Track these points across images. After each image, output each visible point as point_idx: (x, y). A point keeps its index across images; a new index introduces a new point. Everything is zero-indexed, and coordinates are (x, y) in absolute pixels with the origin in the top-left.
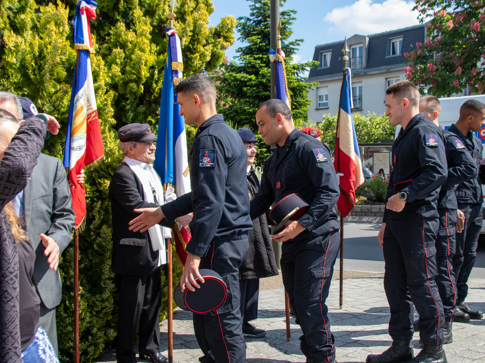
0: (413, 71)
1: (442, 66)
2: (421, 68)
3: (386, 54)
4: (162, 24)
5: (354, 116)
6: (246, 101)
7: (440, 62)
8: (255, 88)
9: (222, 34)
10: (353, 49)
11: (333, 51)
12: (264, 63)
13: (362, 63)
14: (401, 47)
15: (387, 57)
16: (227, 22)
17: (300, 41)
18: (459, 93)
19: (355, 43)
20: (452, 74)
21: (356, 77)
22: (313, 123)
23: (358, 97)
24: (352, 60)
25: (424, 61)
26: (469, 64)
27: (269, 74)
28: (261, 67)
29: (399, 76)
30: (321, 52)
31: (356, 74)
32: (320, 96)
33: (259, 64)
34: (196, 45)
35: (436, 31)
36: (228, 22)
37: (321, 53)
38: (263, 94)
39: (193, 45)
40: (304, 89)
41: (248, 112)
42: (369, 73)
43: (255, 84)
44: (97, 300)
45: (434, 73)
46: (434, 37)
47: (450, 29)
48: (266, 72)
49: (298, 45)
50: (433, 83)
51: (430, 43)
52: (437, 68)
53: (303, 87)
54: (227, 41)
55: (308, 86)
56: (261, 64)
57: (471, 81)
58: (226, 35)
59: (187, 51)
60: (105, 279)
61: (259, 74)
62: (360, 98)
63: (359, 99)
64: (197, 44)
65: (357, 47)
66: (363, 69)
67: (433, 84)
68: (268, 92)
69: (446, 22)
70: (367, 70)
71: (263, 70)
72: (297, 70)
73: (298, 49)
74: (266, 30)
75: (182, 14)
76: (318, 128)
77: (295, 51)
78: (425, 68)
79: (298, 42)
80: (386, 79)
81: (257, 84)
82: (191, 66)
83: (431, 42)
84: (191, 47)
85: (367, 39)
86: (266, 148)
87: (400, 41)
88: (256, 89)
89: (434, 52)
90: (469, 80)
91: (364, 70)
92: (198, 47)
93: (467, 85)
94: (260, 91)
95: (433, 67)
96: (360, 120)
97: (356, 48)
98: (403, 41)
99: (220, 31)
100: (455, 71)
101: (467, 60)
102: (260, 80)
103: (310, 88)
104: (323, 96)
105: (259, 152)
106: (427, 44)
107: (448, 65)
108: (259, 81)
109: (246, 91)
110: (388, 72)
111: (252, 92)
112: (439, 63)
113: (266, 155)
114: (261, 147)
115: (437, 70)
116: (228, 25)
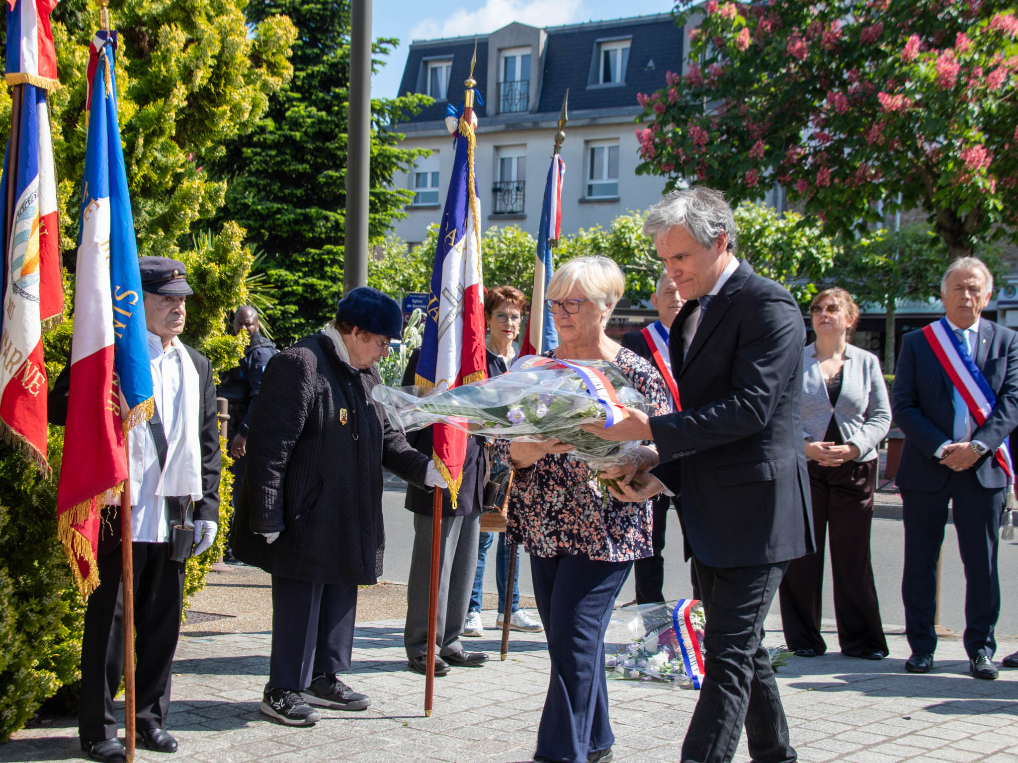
0: (657, 140)
1: (722, 135)
2: (675, 134)
3: (590, 80)
4: (136, 26)
5: (506, 233)
6: (250, 182)
7: (717, 124)
8: (273, 153)
9: (264, 57)
10: (506, 59)
11: (455, 61)
12: (297, 92)
13: (528, 97)
14: (626, 64)
15: (591, 87)
16: (276, 33)
17: (389, 42)
18: (758, 200)
19: (513, 44)
20: (745, 154)
21: (510, 132)
22: (400, 243)
23: (516, 185)
24: (502, 86)
25: (683, 117)
26: (785, 134)
27: (309, 121)
28: (290, 100)
29: (618, 139)
30: (425, 59)
31: (513, 125)
32: (418, 175)
33: (286, 91)
34: (222, 87)
35: (710, 47)
36: (281, 32)
37: (426, 63)
38: (292, 168)
39: (217, 86)
40: (394, 164)
41: (253, 211)
42: (544, 125)
43: (273, 140)
44: (32, 610)
45: (704, 150)
46: (706, 64)
47: (743, 49)
48: (303, 113)
49: (384, 51)
50: (701, 172)
51: (698, 77)
52: (710, 138)
53: (394, 160)
54: (274, 74)
55: (406, 156)
56: (289, 93)
57: (784, 176)
58: (272, 60)
59: (203, 98)
60: (53, 566)
61: (285, 118)
62: (521, 186)
63: (518, 189)
64: (225, 85)
65: (518, 54)
66: (532, 112)
67: (702, 175)
68: (304, 165)
69: (734, 31)
70: (539, 115)
71: (296, 109)
72: (378, 114)
73: (383, 64)
74: (306, 7)
75: (187, 12)
76: (414, 257)
77: (376, 66)
78: (684, 136)
79: (383, 46)
80: (587, 142)
81: (279, 141)
82: (211, 131)
83: (700, 74)
84: (213, 90)
85: (543, 37)
86: (295, 303)
87: (623, 50)
88: (276, 156)
89: (705, 99)
90: (780, 172)
91: (532, 116)
92: (228, 92)
93: (776, 182)
94: (287, 160)
95: (701, 135)
96: (521, 244)
97: (514, 57)
98: (632, 50)
99: (261, 50)
100: (750, 148)
101: (779, 126)
102: (288, 132)
103: (408, 162)
104: (426, 174)
105: (278, 313)
106: (690, 78)
107: (735, 131)
108: (285, 136)
109: (249, 158)
110: (592, 125)
111: (265, 162)
112: (715, 128)
113: (297, 321)
114: (285, 300)
115: (711, 143)
116: (279, 39)
